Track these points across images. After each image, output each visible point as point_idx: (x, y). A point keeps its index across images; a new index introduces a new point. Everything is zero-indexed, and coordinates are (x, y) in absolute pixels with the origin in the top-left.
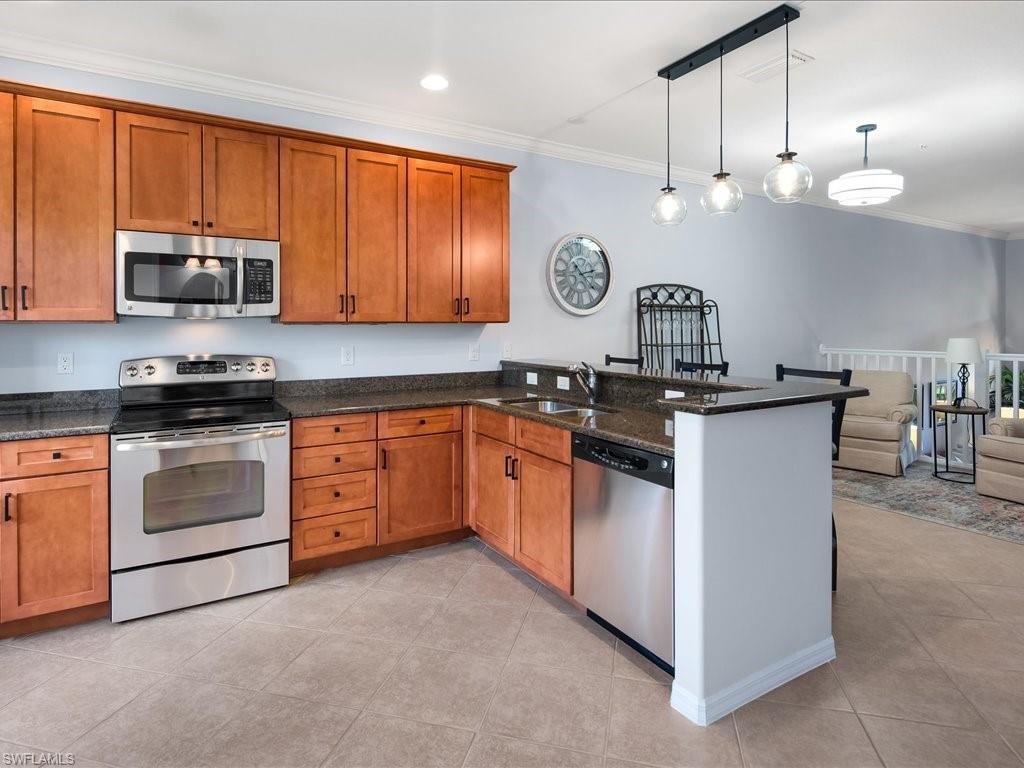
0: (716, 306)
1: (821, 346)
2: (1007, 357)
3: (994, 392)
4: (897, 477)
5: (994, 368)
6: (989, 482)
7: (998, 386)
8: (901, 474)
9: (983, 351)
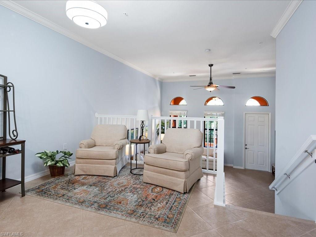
0: (13, 86)
1: (96, 113)
2: (163, 118)
3: (159, 129)
4: (114, 177)
5: (158, 121)
6: (148, 177)
7: (160, 127)
8: (116, 175)
9: (150, 115)
